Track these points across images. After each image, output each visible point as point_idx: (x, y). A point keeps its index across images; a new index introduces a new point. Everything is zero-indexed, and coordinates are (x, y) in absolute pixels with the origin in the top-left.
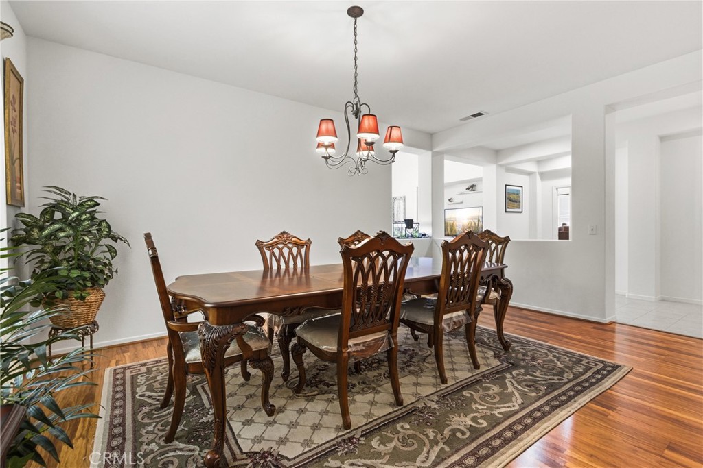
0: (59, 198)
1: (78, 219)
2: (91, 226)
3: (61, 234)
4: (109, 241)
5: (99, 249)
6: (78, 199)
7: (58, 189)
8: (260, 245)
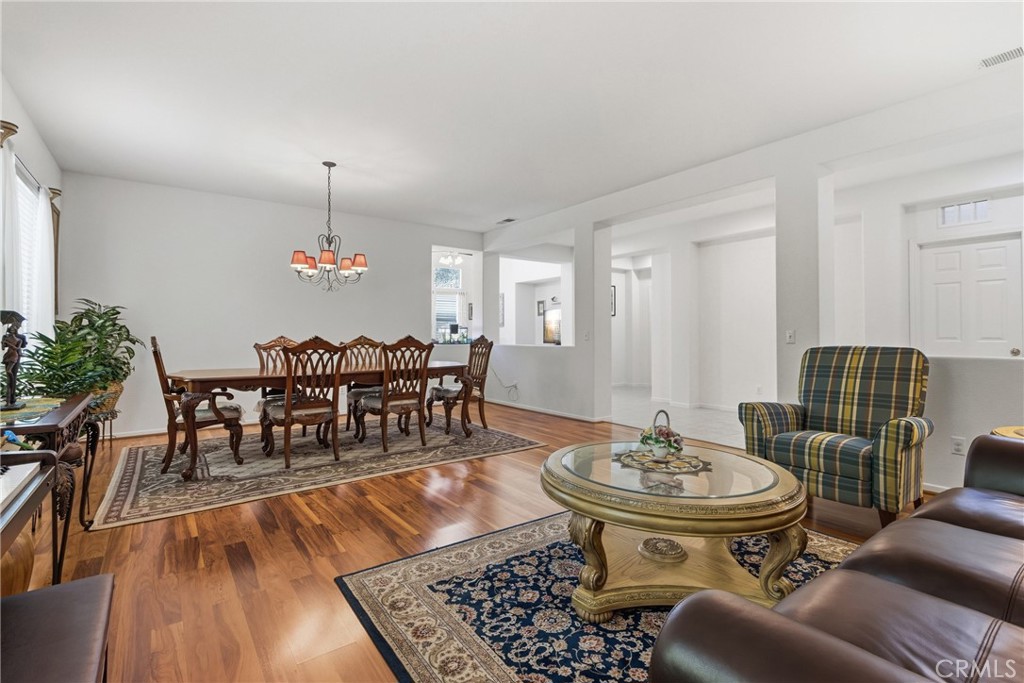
0: (87, 307)
1: (103, 326)
2: (113, 331)
3: (89, 337)
4: (128, 344)
5: (119, 351)
6: (103, 308)
7: (87, 301)
8: (257, 347)
